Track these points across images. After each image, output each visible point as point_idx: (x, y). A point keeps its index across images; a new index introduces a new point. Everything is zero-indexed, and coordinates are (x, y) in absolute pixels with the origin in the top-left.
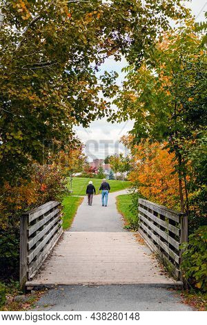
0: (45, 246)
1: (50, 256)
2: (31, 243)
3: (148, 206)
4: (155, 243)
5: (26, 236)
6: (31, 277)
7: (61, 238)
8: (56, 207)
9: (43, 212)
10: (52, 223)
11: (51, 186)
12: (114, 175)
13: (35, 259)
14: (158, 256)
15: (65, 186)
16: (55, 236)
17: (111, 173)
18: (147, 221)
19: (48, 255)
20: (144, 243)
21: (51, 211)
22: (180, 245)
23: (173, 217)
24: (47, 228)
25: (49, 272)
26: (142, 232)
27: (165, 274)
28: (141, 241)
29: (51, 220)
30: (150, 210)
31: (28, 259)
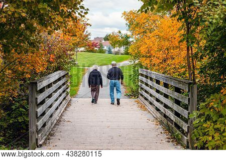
0: (55, 112)
1: (59, 121)
2: (40, 110)
3: (149, 75)
4: (158, 110)
5: (34, 103)
6: (41, 143)
7: (69, 105)
8: (64, 76)
9: (52, 80)
10: (61, 90)
11: (59, 57)
12: (113, 50)
13: (44, 125)
14: (161, 123)
15: (72, 57)
16: (63, 103)
17: (109, 48)
18: (148, 89)
19: (57, 121)
20: (146, 110)
21: (59, 79)
22: (189, 113)
23: (181, 85)
24: (56, 95)
25: (58, 137)
26: (143, 99)
27: (172, 141)
28: (143, 107)
29: (60, 88)
30: (151, 79)
31: (37, 126)
